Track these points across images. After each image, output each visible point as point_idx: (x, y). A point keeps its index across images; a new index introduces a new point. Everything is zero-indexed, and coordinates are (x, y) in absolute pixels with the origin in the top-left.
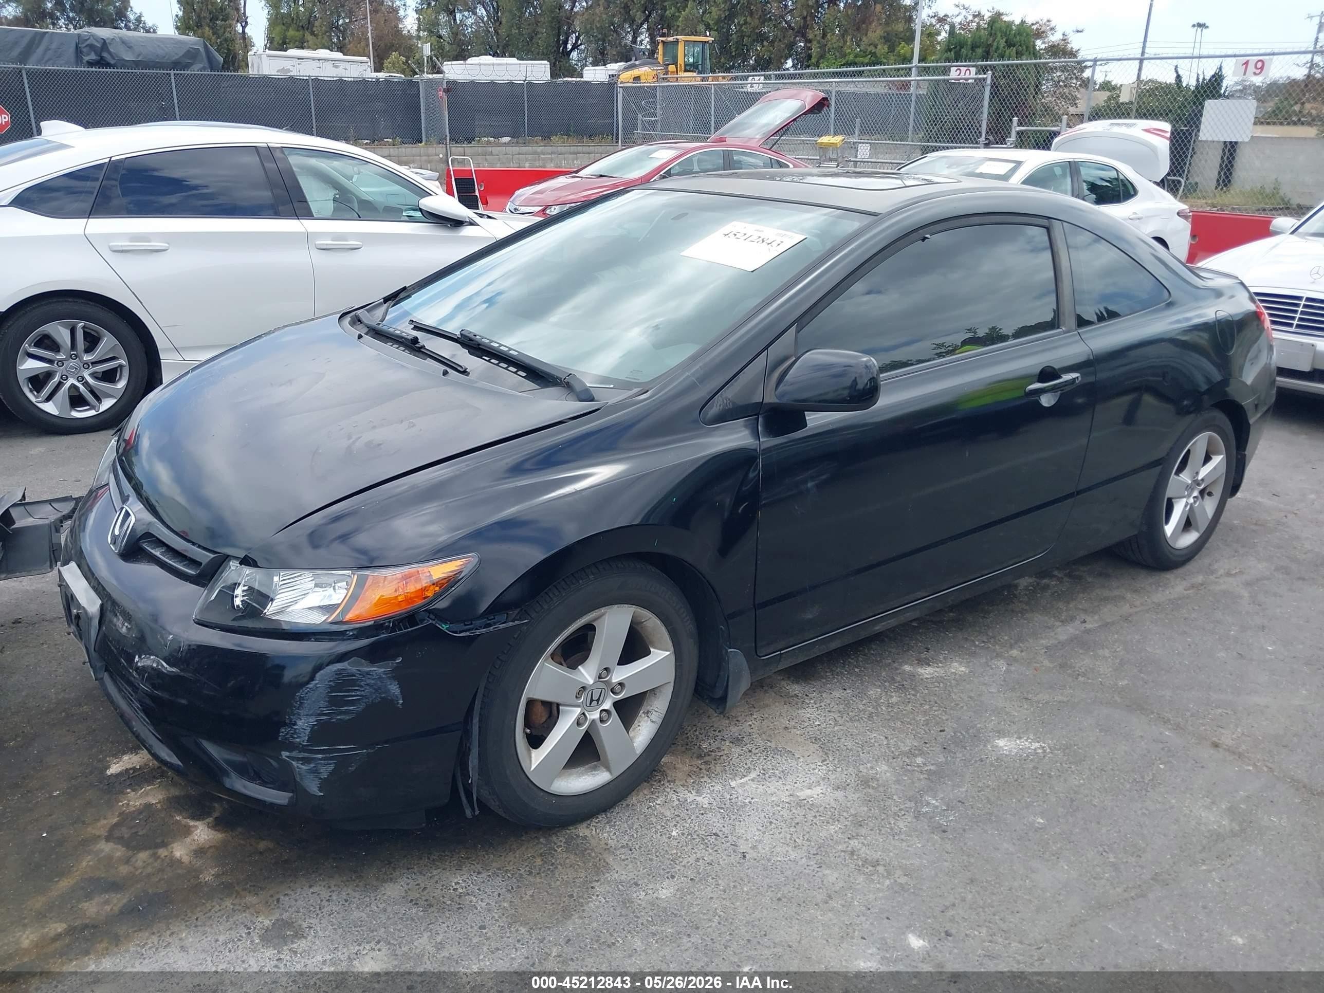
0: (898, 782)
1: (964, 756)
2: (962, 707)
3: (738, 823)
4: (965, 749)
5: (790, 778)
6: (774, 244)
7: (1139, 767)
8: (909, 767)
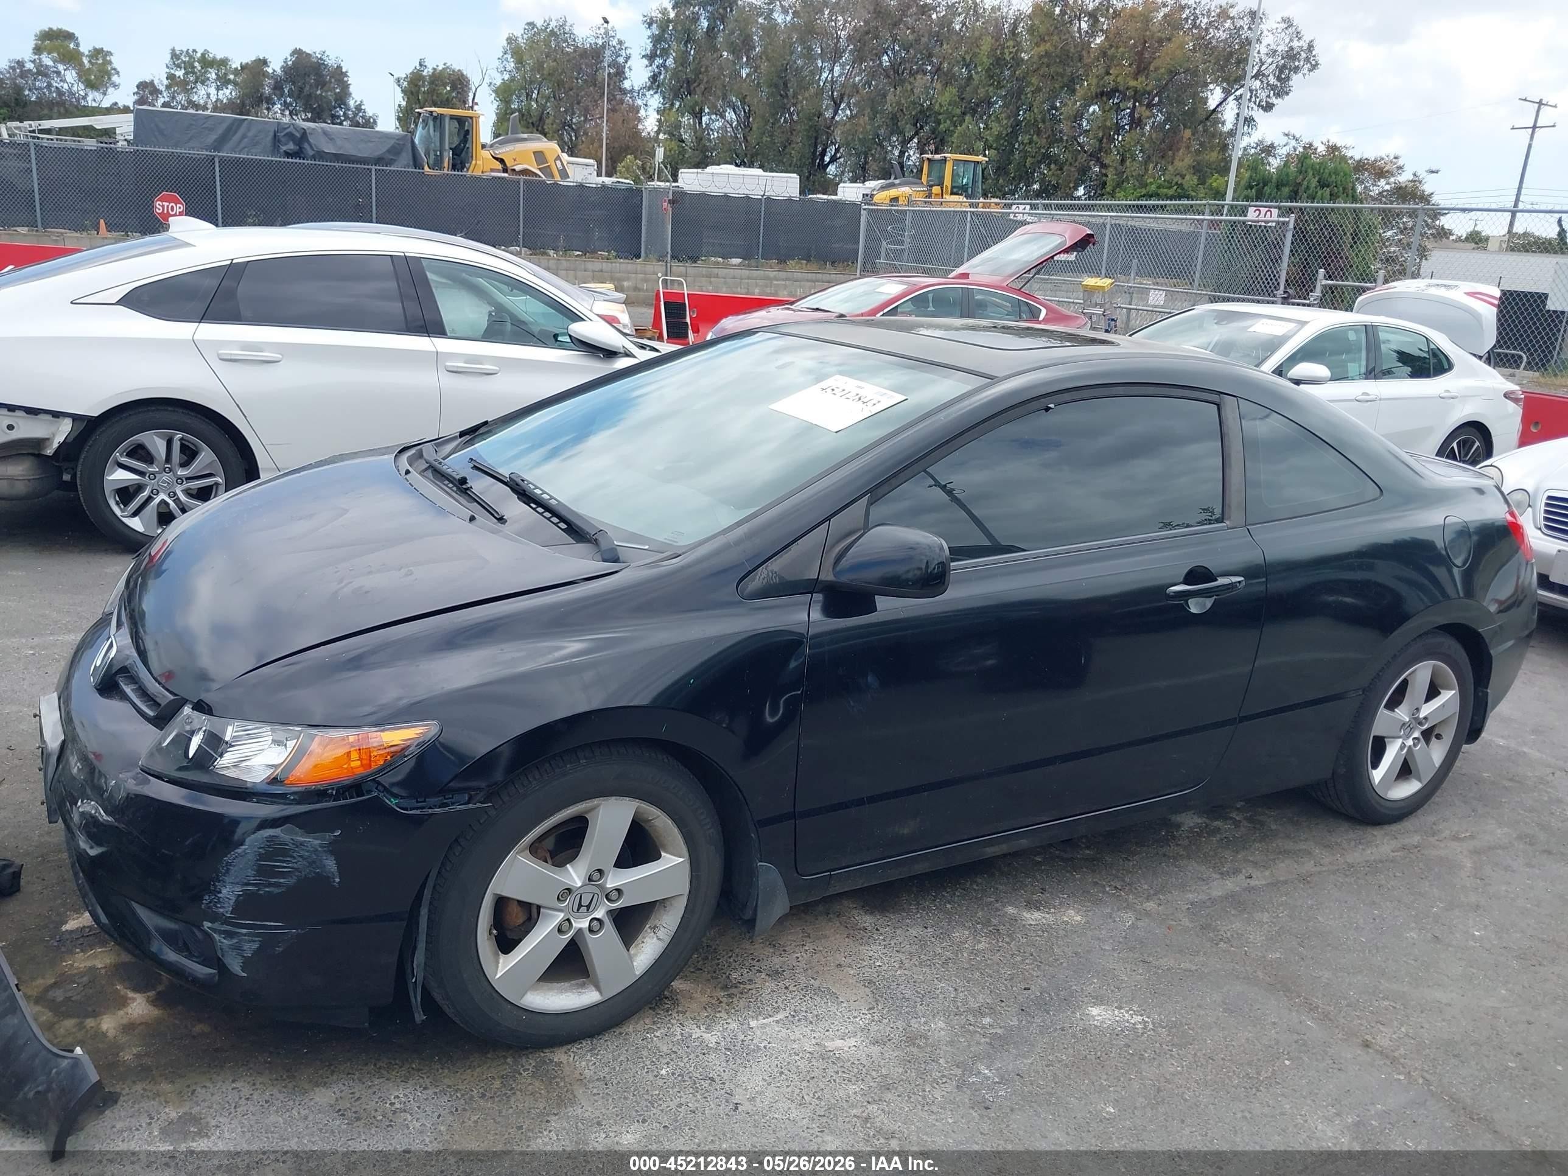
0: (951, 1043)
1: (1043, 1021)
2: (1062, 963)
3: (741, 1069)
4: (1048, 1013)
5: (823, 1024)
6: (870, 404)
7: (1259, 1060)
8: (971, 1028)
